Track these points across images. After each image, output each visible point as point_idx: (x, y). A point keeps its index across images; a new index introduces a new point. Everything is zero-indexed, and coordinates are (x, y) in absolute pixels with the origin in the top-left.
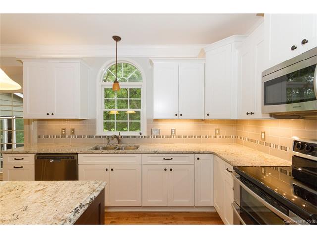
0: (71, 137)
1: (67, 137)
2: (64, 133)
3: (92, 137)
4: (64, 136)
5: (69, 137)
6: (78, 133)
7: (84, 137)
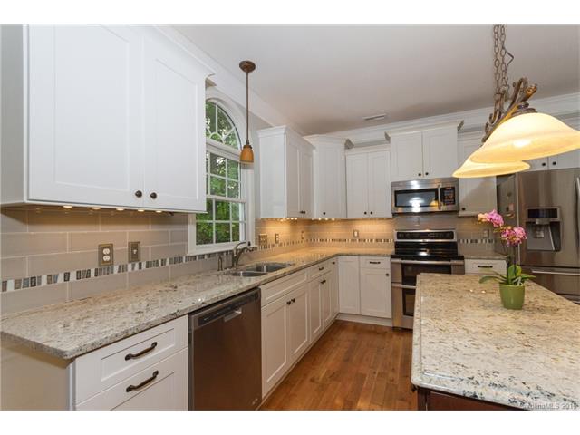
0: (130, 266)
1: (116, 268)
2: (107, 258)
3: (180, 260)
4: (104, 268)
5: (122, 269)
6: (147, 254)
7: (163, 262)
